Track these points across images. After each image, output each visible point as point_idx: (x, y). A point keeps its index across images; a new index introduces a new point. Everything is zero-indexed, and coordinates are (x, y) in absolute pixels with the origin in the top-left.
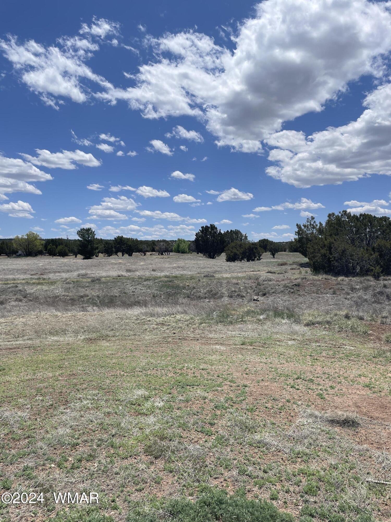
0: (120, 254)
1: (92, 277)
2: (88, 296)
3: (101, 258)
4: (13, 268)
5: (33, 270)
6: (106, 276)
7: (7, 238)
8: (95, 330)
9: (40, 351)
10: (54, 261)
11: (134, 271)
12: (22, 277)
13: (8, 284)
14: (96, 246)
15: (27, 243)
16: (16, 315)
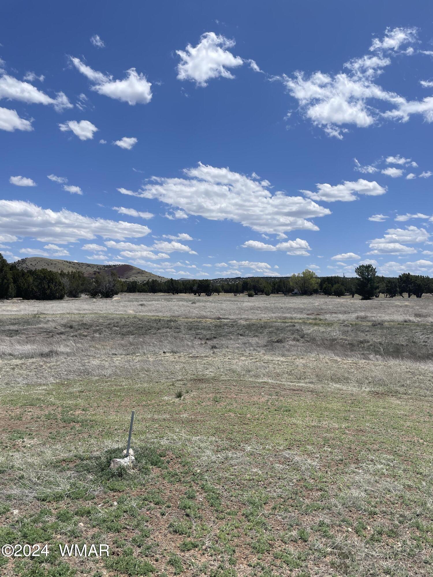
0: (406, 295)
1: (373, 321)
2: (368, 342)
3: (382, 299)
4: (290, 306)
5: (308, 310)
6: (389, 320)
7: (283, 276)
8: (381, 383)
9: (322, 397)
10: (330, 301)
11: (425, 316)
12: (299, 316)
13: (286, 322)
14: (376, 285)
15: (303, 282)
16: (296, 356)
